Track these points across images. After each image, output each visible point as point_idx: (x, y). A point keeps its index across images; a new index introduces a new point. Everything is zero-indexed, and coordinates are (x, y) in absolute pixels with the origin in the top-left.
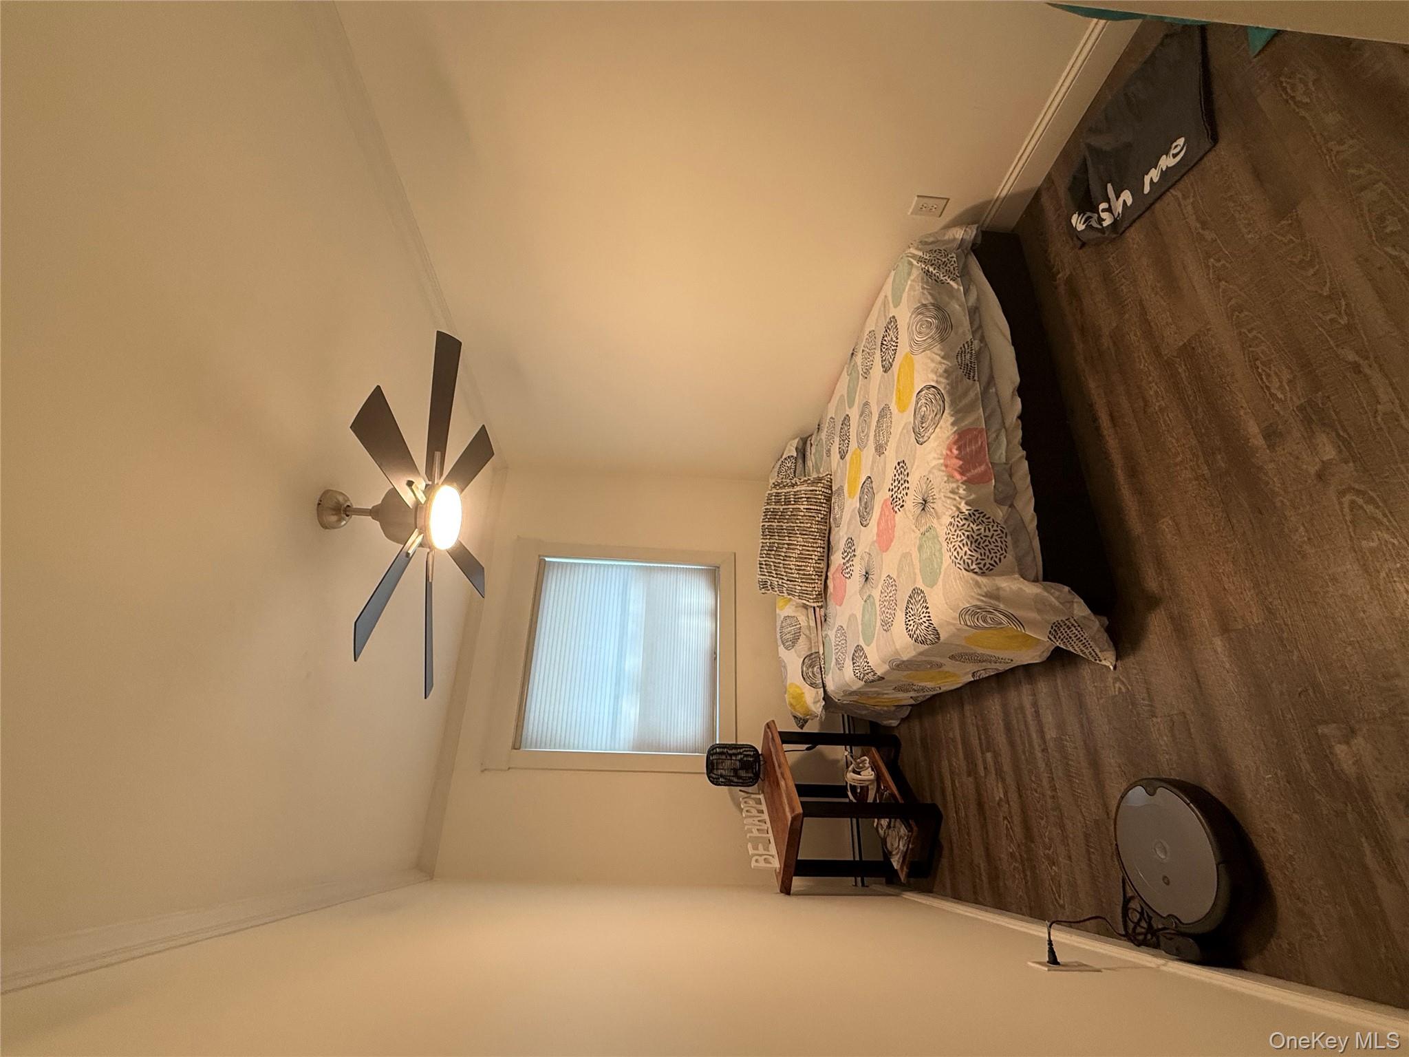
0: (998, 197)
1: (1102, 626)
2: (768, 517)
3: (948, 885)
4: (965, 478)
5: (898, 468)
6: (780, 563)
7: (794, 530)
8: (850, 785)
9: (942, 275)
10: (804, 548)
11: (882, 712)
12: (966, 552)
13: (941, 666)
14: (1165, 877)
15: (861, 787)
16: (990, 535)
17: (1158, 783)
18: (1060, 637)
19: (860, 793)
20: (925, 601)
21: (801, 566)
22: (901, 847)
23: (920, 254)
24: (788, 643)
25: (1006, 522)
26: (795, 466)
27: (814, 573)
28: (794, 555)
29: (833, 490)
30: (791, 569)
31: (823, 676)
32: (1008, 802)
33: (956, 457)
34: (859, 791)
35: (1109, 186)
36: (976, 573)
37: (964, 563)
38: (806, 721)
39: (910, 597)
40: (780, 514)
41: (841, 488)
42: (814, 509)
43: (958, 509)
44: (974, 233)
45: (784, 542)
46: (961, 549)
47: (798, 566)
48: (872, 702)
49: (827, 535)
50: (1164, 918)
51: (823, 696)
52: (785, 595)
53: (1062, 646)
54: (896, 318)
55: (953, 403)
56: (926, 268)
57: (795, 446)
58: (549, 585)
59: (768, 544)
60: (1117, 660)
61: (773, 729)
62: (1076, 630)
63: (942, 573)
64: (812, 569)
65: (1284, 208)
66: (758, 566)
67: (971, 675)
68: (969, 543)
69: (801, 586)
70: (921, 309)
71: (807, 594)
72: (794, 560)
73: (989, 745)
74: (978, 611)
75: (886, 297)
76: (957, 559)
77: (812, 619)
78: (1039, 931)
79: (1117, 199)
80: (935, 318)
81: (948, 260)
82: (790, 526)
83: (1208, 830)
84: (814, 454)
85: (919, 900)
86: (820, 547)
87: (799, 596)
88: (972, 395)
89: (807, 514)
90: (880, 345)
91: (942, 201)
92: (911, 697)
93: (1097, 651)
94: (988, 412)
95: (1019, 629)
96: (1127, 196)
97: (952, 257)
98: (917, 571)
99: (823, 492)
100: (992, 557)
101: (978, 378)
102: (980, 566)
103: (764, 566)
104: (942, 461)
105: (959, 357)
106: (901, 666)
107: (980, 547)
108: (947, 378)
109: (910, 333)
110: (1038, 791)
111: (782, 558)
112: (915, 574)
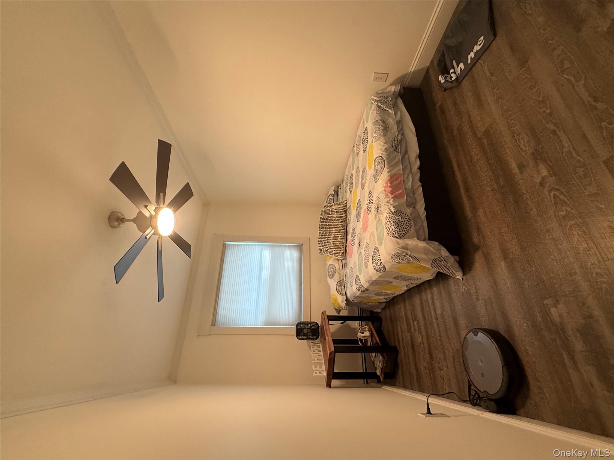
0: (410, 72)
1: (455, 260)
2: (321, 221)
3: (401, 381)
4: (393, 196)
5: (369, 194)
6: (326, 241)
7: (331, 226)
8: (359, 338)
9: (385, 107)
10: (335, 233)
11: (372, 306)
12: (393, 229)
13: (391, 282)
14: (482, 374)
15: (364, 339)
16: (404, 220)
17: (478, 330)
18: (436, 266)
19: (364, 342)
20: (379, 253)
21: (335, 241)
22: (380, 365)
23: (375, 98)
24: (331, 276)
25: (411, 215)
26: (334, 198)
27: (340, 244)
28: (331, 237)
29: (347, 207)
30: (330, 243)
31: (346, 290)
32: (423, 343)
33: (389, 187)
34: (363, 341)
35: (454, 61)
36: (397, 238)
37: (392, 234)
38: (340, 311)
39: (374, 251)
40: (326, 219)
41: (350, 206)
42: (339, 216)
43: (390, 210)
44: (399, 88)
45: (328, 231)
46: (391, 228)
47: (333, 241)
48: (368, 301)
49: (346, 227)
50: (482, 392)
51: (345, 299)
52: (329, 254)
53: (439, 271)
54: (367, 128)
55: (388, 163)
56: (378, 104)
57: (333, 189)
58: (228, 254)
59: (321, 233)
60: (463, 276)
61: (325, 314)
62: (444, 262)
63: (384, 239)
64: (339, 243)
65: (523, 63)
66: (318, 242)
67: (406, 287)
68: (394, 225)
69: (335, 251)
70: (376, 122)
71: (337, 254)
72: (332, 239)
73: (415, 319)
74: (399, 255)
75: (364, 119)
76: (389, 232)
77: (341, 265)
78: (423, 398)
79: (458, 67)
80: (381, 126)
81: (388, 100)
82: (330, 224)
83: (499, 351)
84: (341, 193)
85: (388, 389)
86: (343, 233)
87: (334, 255)
88: (397, 159)
89: (336, 218)
90: (362, 140)
91: (385, 74)
92: (384, 298)
93: (454, 271)
94: (404, 166)
95: (418, 263)
96: (462, 65)
97: (390, 99)
98: (376, 239)
99: (343, 208)
100: (404, 231)
101: (400, 151)
102: (399, 235)
103: (320, 243)
104: (383, 189)
105: (392, 143)
106: (373, 283)
107: (399, 226)
108: (386, 152)
109: (372, 134)
110: (435, 337)
111: (327, 238)
112: (375, 241)
